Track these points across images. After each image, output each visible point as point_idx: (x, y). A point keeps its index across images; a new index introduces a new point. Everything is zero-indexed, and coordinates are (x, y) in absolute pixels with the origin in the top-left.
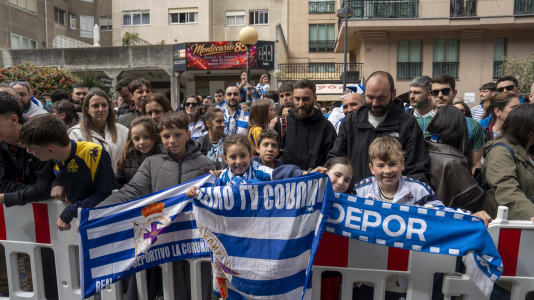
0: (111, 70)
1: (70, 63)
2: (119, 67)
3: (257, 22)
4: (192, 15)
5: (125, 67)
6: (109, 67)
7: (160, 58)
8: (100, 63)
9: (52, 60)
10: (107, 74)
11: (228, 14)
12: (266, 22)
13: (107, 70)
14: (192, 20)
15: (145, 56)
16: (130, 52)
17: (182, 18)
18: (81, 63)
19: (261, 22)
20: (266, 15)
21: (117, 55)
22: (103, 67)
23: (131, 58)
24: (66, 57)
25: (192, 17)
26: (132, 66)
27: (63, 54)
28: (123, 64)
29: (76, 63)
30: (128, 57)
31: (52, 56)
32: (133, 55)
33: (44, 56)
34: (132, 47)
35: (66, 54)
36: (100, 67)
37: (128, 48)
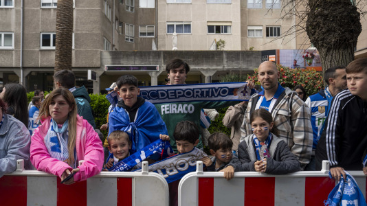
0: (207, 70)
2: (214, 67)
3: (271, 35)
4: (226, 27)
5: (220, 68)
6: (205, 67)
7: (251, 61)
8: (197, 64)
9: (151, 60)
10: (203, 73)
11: (250, 28)
12: (279, 35)
13: (203, 70)
14: (226, 31)
15: (238, 59)
16: (225, 56)
17: (218, 29)
19: (275, 35)
20: (279, 29)
21: (213, 58)
22: (200, 67)
23: (225, 60)
24: (164, 58)
25: (226, 29)
26: (226, 67)
27: (162, 55)
28: (217, 65)
30: (222, 60)
31: (151, 57)
32: (227, 58)
33: (143, 57)
34: (226, 52)
35: (164, 56)
36: (197, 68)
37: (222, 52)
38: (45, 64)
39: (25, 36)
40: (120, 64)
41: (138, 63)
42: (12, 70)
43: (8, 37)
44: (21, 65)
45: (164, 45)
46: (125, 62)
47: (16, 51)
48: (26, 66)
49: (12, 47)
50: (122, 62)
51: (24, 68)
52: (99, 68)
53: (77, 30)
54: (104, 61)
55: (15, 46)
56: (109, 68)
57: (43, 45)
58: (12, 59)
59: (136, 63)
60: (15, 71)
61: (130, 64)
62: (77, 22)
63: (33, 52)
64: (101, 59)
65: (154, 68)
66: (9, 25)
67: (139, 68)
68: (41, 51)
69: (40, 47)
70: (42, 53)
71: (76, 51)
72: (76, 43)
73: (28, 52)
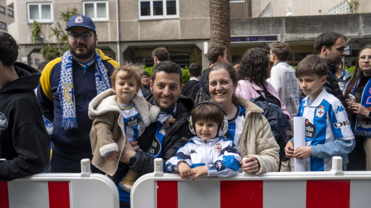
1: (291, 32)
2: (348, 35)
5: (355, 35)
9: (271, 28)
16: (361, 19)
18: (304, 32)
21: (346, 23)
23: (362, 25)
24: (287, 26)
26: (363, 34)
27: (284, 22)
28: (352, 32)
29: (299, 32)
30: (358, 25)
31: (270, 25)
32: (364, 23)
33: (261, 25)
34: (362, 14)
35: (286, 23)
37: (357, 15)
38: (146, 37)
39: (121, 4)
40: (234, 34)
41: (255, 33)
42: (107, 45)
43: (101, 6)
44: (118, 40)
46: (240, 31)
47: (112, 23)
48: (123, 40)
49: (107, 18)
50: (236, 32)
51: (121, 43)
55: (110, 17)
57: (142, 14)
58: (107, 32)
59: (252, 33)
60: (111, 46)
61: (246, 34)
63: (131, 23)
65: (275, 38)
67: (257, 38)
68: (141, 21)
69: (138, 16)
70: (142, 23)
71: (182, 21)
72: (181, 11)
73: (125, 23)
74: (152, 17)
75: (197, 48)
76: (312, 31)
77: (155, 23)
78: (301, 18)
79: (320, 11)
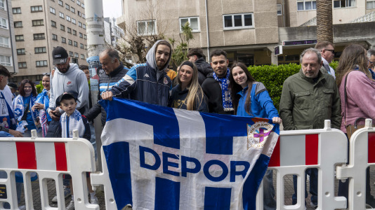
0: (373, 40)
6: (371, 37)
10: (370, 42)
22: (367, 38)
35: (334, 29)
36: (364, 38)
38: (229, 43)
39: (210, 19)
40: (296, 39)
41: (311, 37)
43: (194, 21)
44: (208, 46)
45: (296, 22)
46: (300, 36)
47: (203, 34)
48: (212, 46)
49: (199, 30)
50: (297, 37)
51: (210, 48)
52: (277, 43)
53: (256, 11)
54: (281, 37)
55: (201, 28)
56: (287, 43)
57: (226, 26)
58: (199, 40)
59: (309, 37)
61: (305, 38)
62: (255, 3)
63: (218, 33)
64: (279, 35)
66: (194, 10)
67: (313, 42)
68: (225, 31)
69: (223, 28)
70: (226, 33)
71: (256, 30)
72: (256, 23)
73: (213, 33)
74: (234, 27)
75: (268, 50)
76: (353, 35)
77: (236, 32)
78: (345, 25)
79: (340, 20)
